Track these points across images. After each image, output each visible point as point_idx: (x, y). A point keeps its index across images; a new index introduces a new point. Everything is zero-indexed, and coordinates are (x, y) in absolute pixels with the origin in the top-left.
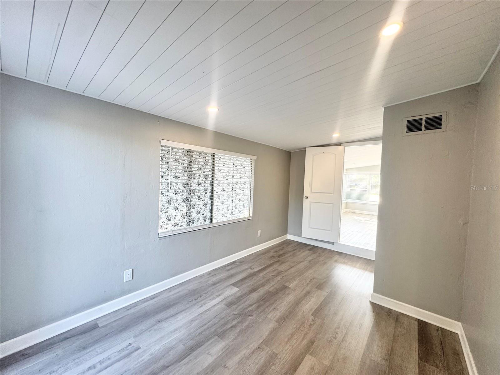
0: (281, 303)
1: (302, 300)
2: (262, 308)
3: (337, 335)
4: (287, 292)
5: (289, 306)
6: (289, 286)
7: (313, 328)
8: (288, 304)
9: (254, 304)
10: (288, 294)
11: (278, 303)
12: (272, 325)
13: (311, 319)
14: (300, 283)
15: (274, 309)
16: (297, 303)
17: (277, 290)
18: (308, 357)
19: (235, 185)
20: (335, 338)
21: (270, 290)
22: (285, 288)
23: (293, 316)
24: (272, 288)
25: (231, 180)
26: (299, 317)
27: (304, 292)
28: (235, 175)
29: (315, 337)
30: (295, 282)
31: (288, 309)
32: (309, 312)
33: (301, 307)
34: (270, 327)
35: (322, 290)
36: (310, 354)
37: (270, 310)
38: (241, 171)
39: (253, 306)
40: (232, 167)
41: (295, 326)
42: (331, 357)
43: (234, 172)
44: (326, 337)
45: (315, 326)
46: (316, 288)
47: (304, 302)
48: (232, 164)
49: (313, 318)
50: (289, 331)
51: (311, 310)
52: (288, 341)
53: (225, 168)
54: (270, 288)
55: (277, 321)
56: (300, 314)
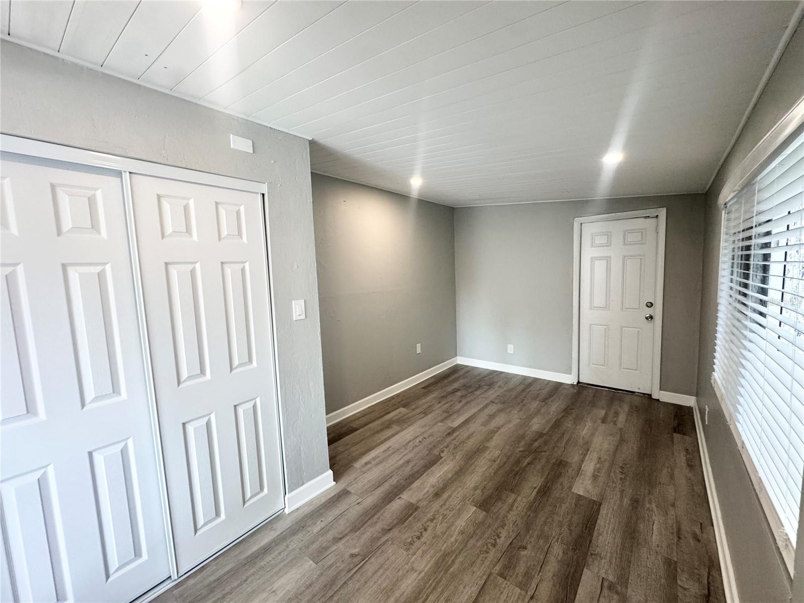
0: (485, 470)
1: (452, 478)
2: (512, 460)
3: (421, 440)
4: (478, 492)
5: (473, 467)
6: (476, 508)
7: (445, 444)
8: (474, 469)
9: (526, 466)
10: (475, 488)
11: (492, 471)
12: (492, 444)
13: (445, 453)
14: (451, 520)
15: (494, 461)
16: (460, 473)
17: (499, 498)
18: (456, 426)
20: (425, 438)
21: (513, 496)
22: (485, 505)
23: (467, 455)
24: (510, 500)
26: (459, 453)
27: (445, 496)
29: (445, 438)
30: (463, 524)
31: (474, 463)
32: (445, 460)
33: (455, 467)
34: (494, 442)
35: (409, 502)
36: (451, 428)
37: (500, 458)
39: (525, 464)
42: (435, 427)
44: (433, 439)
45: (442, 447)
46: (417, 508)
47: (450, 475)
49: (442, 454)
50: (472, 440)
52: (473, 433)
54: (515, 500)
55: (487, 448)
56: (457, 457)
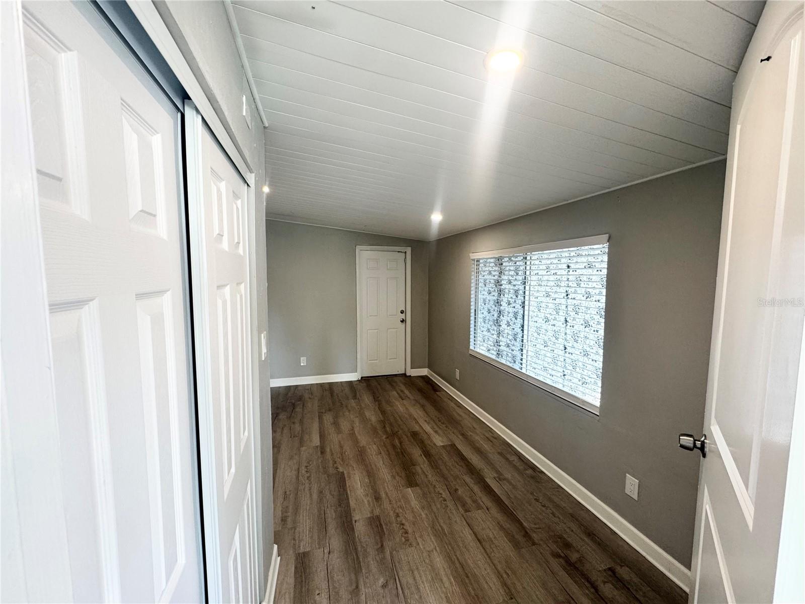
0: (384, 463)
1: (370, 481)
2: (389, 446)
3: (306, 470)
4: (398, 478)
5: (373, 466)
6: (410, 489)
7: (331, 462)
8: (376, 466)
9: (401, 446)
12: (363, 443)
13: (340, 468)
14: (408, 506)
15: (380, 453)
16: (371, 474)
18: (318, 444)
19: (573, 314)
20: (306, 467)
22: (411, 483)
23: (358, 460)
25: (563, 301)
26: (351, 462)
27: (384, 496)
28: (573, 290)
29: (323, 457)
30: (417, 503)
31: (370, 462)
32: (348, 473)
33: (362, 473)
34: (362, 441)
35: (366, 518)
36: (317, 447)
37: (381, 449)
38: (590, 280)
39: (398, 444)
40: (566, 273)
41: (346, 453)
42: (302, 453)
43: (570, 284)
44: (315, 463)
45: (331, 465)
46: (378, 517)
47: (367, 480)
48: (565, 266)
49: (338, 470)
50: (346, 448)
51: (350, 477)
52: (340, 443)
53: (551, 276)
54: (421, 469)
55: (364, 447)
56: (354, 466)
